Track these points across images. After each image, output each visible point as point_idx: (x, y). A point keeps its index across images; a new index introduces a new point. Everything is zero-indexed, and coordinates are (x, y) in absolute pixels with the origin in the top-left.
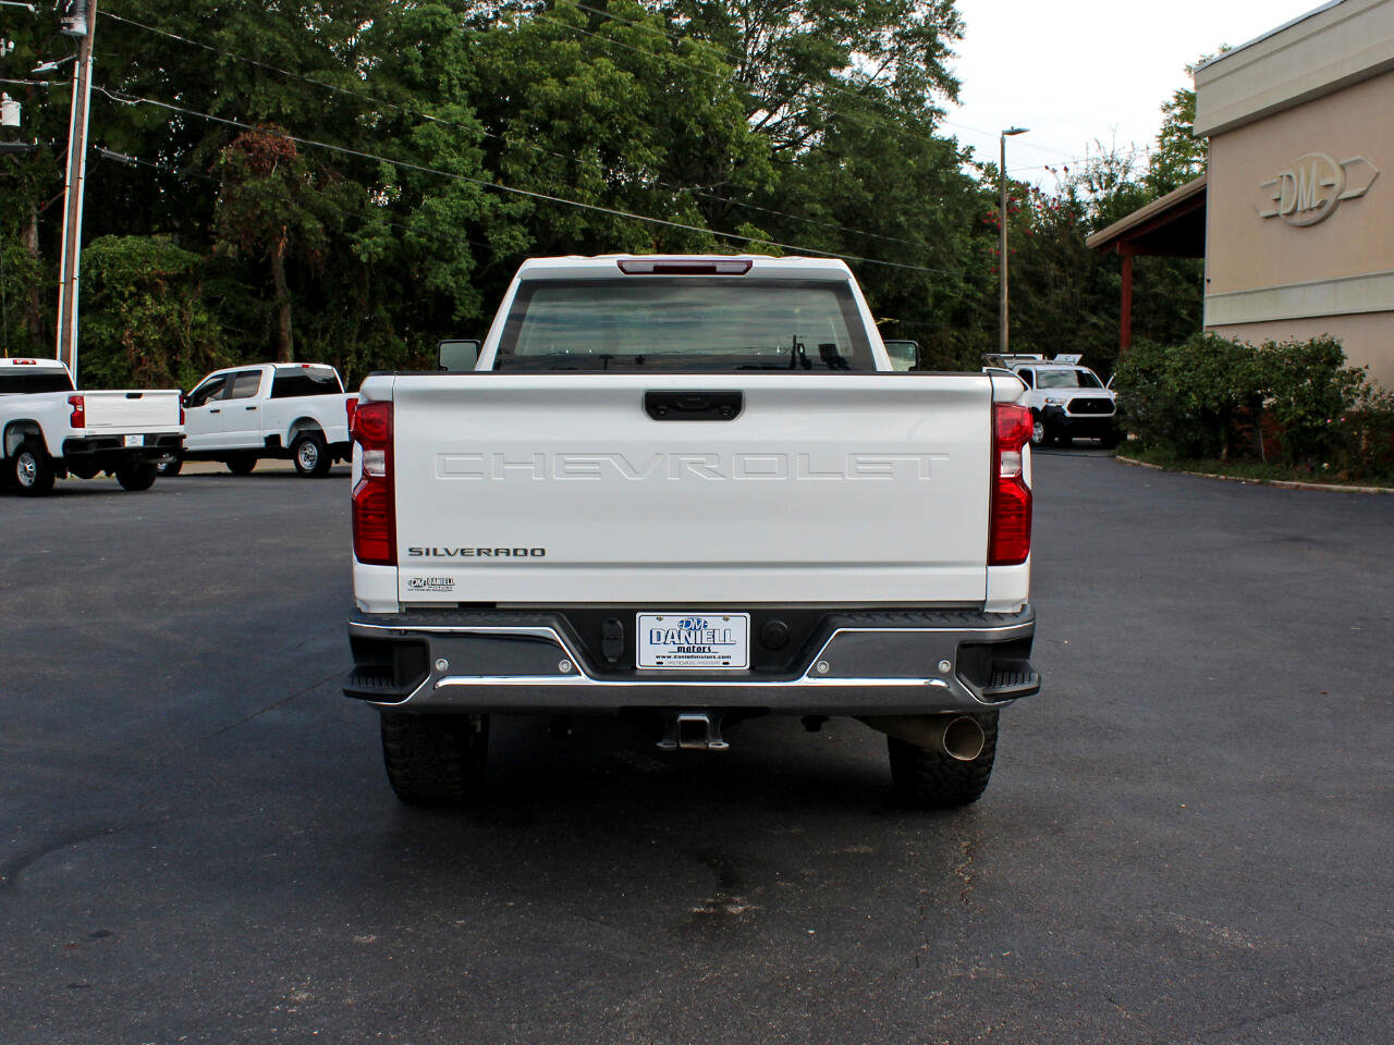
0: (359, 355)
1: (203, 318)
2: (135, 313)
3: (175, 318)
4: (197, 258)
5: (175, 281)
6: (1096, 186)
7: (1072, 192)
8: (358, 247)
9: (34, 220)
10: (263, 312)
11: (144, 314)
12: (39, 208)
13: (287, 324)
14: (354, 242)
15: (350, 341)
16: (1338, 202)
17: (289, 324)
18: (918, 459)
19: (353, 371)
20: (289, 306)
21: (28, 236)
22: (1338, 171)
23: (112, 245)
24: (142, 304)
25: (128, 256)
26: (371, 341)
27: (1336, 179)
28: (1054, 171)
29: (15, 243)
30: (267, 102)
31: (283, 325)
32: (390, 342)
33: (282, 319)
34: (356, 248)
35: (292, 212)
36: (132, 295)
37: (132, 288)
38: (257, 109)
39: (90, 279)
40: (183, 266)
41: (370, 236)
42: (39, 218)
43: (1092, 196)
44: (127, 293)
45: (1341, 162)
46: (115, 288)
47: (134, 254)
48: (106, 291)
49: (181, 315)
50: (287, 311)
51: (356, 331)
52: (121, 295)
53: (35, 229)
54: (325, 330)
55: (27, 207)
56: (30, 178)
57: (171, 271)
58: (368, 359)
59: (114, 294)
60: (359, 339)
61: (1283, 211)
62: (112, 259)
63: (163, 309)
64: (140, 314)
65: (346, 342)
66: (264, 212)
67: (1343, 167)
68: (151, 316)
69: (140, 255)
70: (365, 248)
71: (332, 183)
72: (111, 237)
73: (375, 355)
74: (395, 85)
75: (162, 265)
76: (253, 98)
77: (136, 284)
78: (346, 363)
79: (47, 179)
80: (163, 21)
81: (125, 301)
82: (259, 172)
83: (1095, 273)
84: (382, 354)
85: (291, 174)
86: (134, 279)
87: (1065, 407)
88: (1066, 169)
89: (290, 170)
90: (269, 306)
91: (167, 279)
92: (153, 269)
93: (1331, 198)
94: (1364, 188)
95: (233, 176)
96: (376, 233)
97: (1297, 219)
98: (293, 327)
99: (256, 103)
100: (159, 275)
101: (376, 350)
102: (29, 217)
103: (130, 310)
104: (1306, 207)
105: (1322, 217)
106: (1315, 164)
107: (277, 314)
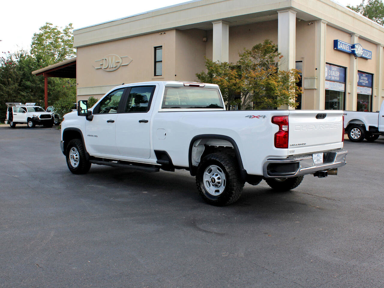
6: (18, 57)
7: (11, 58)
16: (120, 66)
22: (120, 59)
27: (120, 61)
28: (5, 53)
43: (17, 60)
45: (121, 57)
61: (103, 67)
67: (121, 58)
83: (21, 81)
87: (39, 117)
88: (9, 52)
93: (119, 65)
94: (128, 63)
97: (108, 70)
104: (112, 67)
105: (116, 69)
106: (114, 57)
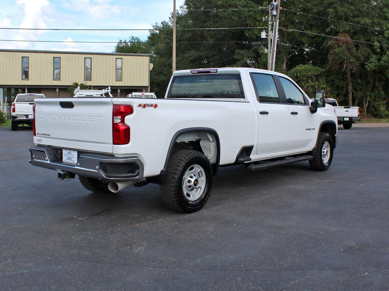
0: (371, 97)
1: (324, 86)
2: (306, 85)
3: (317, 86)
4: (323, 70)
5: (317, 77)
8: (367, 66)
9: (285, 61)
10: (343, 84)
11: (308, 85)
12: (286, 58)
13: (350, 88)
14: (366, 65)
15: (368, 93)
17: (351, 88)
18: (99, 118)
19: (369, 101)
20: (351, 83)
21: (283, 65)
23: (301, 67)
24: (308, 82)
25: (305, 70)
26: (375, 93)
29: (280, 67)
30: (343, 27)
31: (349, 88)
32: (380, 93)
33: (349, 86)
34: (367, 67)
35: (348, 57)
36: (306, 80)
37: (306, 78)
38: (340, 29)
39: (294, 76)
40: (320, 72)
41: (370, 63)
42: (286, 60)
44: (304, 80)
46: (301, 78)
47: (306, 69)
48: (299, 79)
49: (318, 86)
50: (350, 84)
51: (370, 90)
52: (303, 80)
53: (285, 63)
54: (361, 90)
55: (283, 58)
56: (284, 51)
57: (317, 74)
58: (373, 98)
59: (301, 80)
60: (371, 92)
62: (300, 71)
63: (313, 84)
64: (307, 85)
65: (367, 93)
66: (340, 57)
68: (310, 85)
69: (308, 69)
70: (369, 66)
71: (361, 49)
72: (301, 65)
73: (375, 97)
74: (380, 20)
75: (314, 72)
76: (339, 26)
77: (307, 77)
78: (367, 99)
79: (288, 51)
80: (315, 8)
81: (304, 82)
82: (339, 46)
84: (377, 96)
85: (348, 47)
86: (306, 76)
89: (348, 45)
90: (345, 83)
91: (315, 75)
92: (311, 73)
95: (332, 48)
96: (372, 62)
98: (352, 88)
99: (340, 28)
100: (313, 75)
101: (376, 95)
102: (284, 61)
103: (305, 84)
107: (347, 85)
